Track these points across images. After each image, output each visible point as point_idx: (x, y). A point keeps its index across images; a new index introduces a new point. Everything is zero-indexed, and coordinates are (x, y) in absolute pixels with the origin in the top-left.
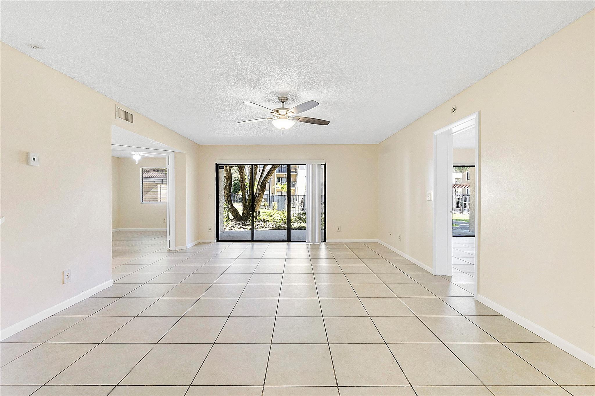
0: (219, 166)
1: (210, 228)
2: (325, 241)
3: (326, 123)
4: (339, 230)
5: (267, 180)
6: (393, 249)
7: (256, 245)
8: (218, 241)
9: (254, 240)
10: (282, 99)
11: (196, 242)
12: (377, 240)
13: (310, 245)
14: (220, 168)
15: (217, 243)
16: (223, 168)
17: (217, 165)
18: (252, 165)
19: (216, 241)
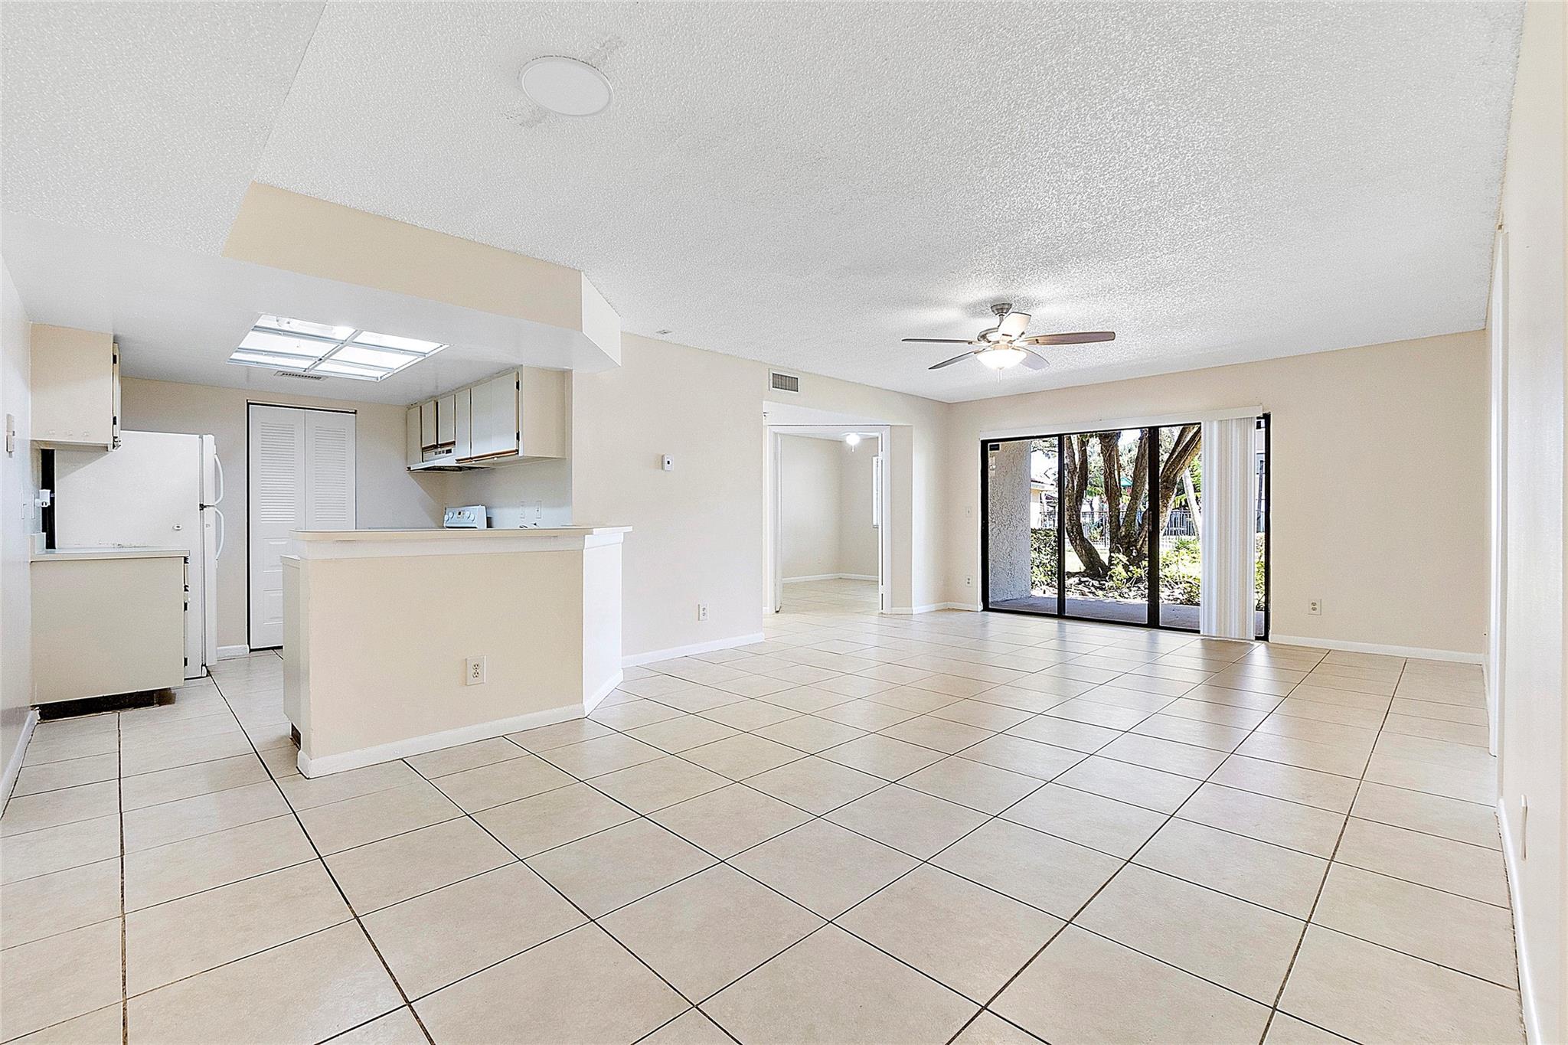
0: (989, 444)
1: (969, 579)
2: (1265, 638)
3: (1109, 336)
5: (1181, 469)
8: (986, 608)
9: (1066, 615)
11: (941, 606)
14: (991, 450)
15: (983, 612)
16: (996, 448)
17: (984, 443)
18: (1060, 437)
19: (980, 607)
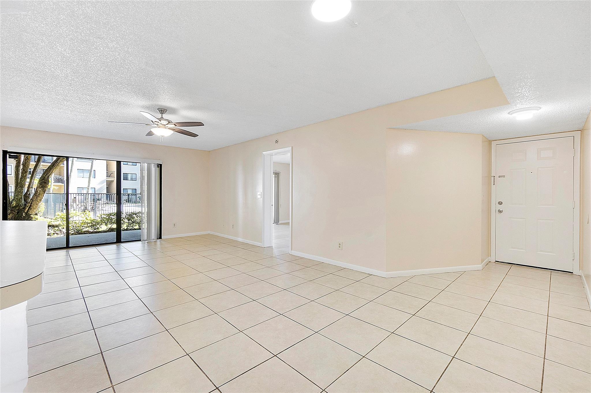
4: (174, 226)
6: (226, 236)
7: (72, 252)
10: (161, 111)
12: (209, 232)
13: (146, 243)
